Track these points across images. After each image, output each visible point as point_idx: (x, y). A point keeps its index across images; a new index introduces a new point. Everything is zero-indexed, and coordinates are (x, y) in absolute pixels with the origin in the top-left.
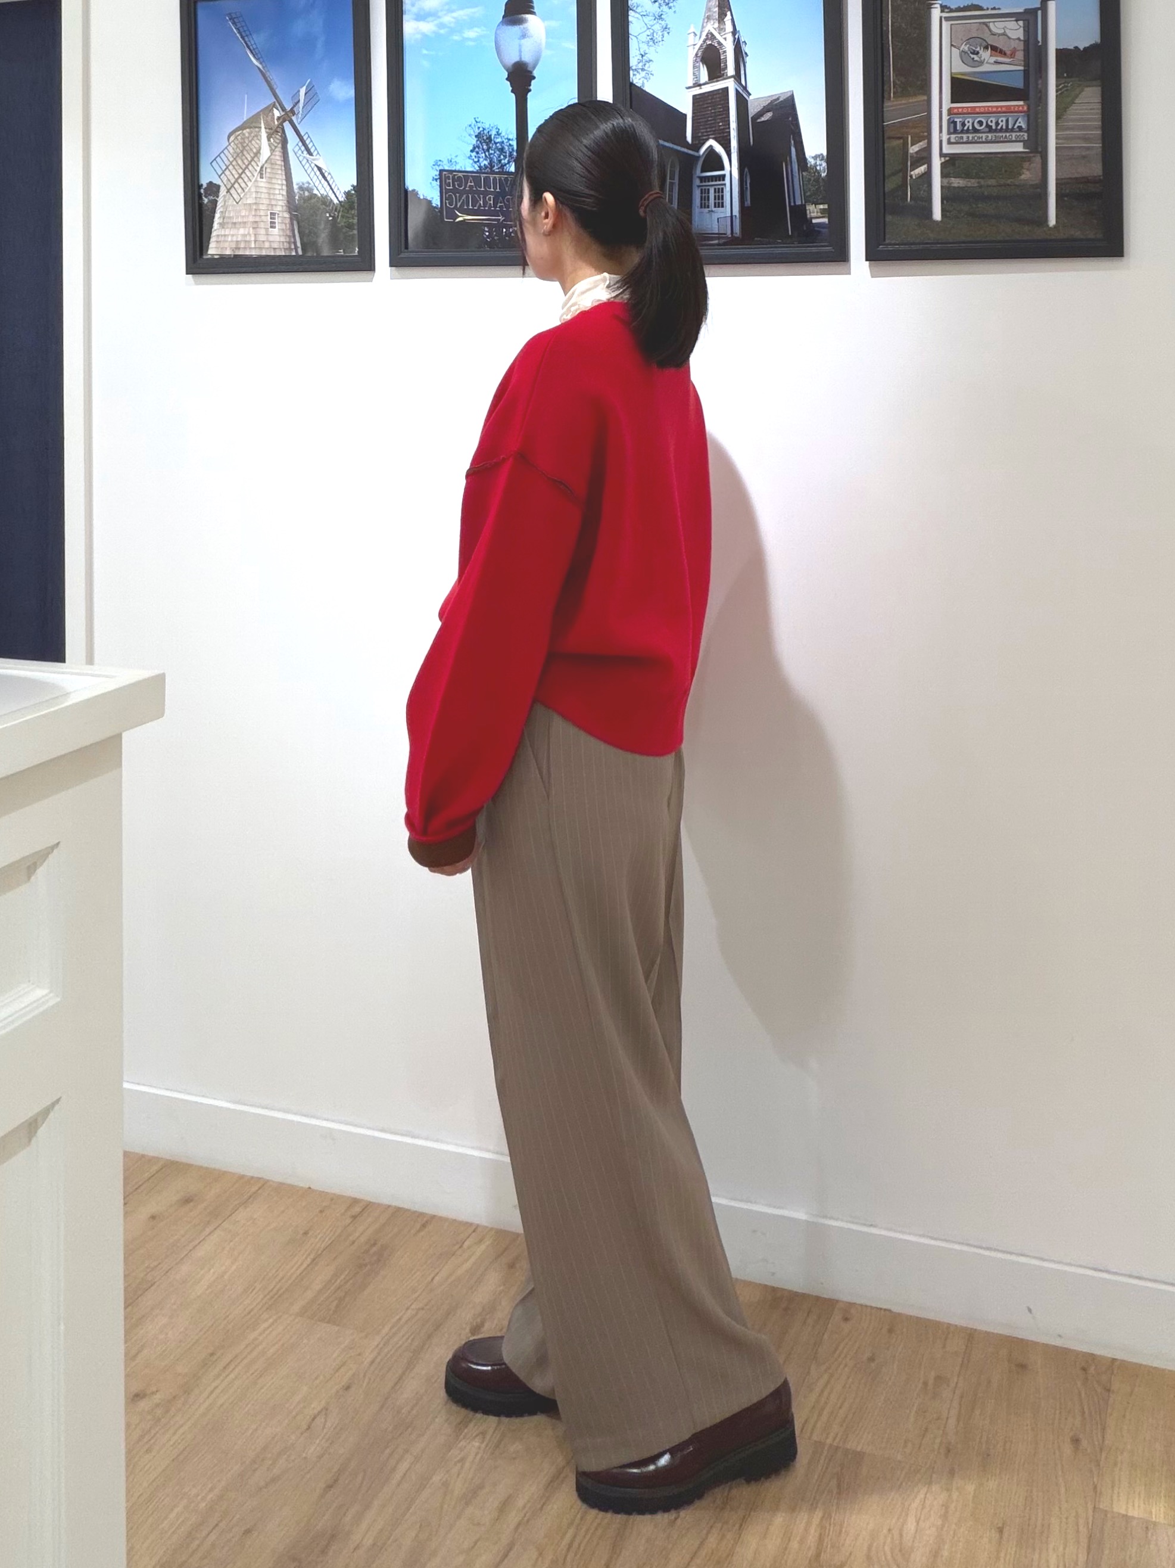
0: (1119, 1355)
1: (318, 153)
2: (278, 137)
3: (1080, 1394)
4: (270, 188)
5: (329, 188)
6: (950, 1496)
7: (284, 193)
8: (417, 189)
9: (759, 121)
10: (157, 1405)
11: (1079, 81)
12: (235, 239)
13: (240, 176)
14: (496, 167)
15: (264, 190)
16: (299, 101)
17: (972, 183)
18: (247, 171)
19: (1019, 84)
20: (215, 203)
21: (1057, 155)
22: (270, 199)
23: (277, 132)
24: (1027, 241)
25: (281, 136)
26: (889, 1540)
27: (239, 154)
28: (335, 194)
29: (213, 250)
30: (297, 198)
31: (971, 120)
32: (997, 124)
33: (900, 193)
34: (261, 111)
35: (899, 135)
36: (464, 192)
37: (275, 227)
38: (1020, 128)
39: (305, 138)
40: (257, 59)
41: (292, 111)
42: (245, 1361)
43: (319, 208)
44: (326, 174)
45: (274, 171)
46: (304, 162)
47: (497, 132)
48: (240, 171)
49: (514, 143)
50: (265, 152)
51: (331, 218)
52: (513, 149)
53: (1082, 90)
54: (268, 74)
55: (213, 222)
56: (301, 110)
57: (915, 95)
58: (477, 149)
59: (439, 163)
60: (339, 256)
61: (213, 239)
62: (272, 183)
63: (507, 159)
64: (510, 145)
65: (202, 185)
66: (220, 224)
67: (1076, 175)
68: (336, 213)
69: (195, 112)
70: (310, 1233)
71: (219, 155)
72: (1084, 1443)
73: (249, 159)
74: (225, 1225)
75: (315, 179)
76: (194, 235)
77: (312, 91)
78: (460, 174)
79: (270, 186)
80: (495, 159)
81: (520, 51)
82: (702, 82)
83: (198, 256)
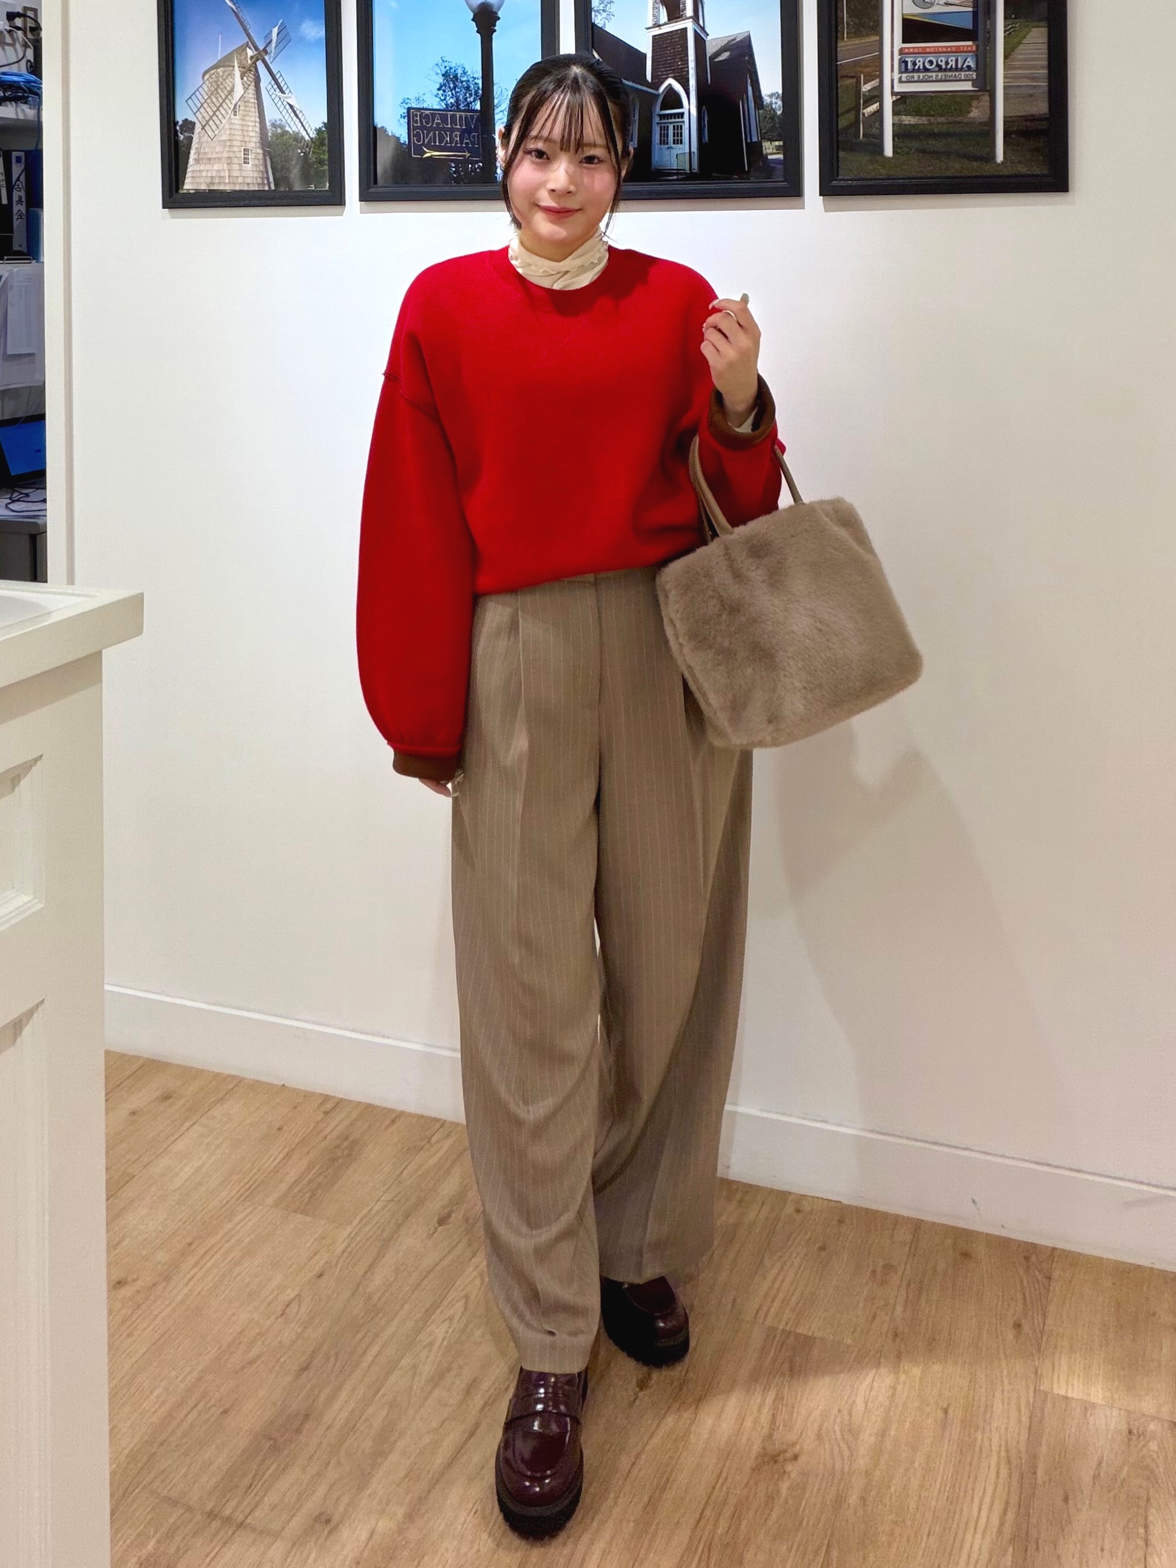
0: (1060, 1245)
1: (290, 92)
2: (250, 75)
3: (1022, 1281)
4: (243, 125)
5: (300, 125)
6: (897, 1379)
7: (258, 129)
8: (386, 126)
9: (716, 60)
10: (138, 1292)
11: (1027, 21)
12: (209, 175)
13: (214, 114)
14: (462, 105)
15: (238, 127)
16: (271, 41)
17: (924, 120)
18: (221, 109)
19: (968, 25)
20: (191, 139)
21: (1004, 94)
22: (244, 136)
23: (250, 71)
24: (976, 177)
25: (254, 75)
26: (838, 1420)
27: (214, 92)
28: (306, 131)
29: (189, 185)
30: (270, 134)
31: (921, 60)
32: (947, 63)
33: (853, 130)
34: (233, 51)
35: (853, 74)
36: (432, 129)
37: (248, 163)
38: (969, 67)
39: (277, 76)
41: (265, 51)
42: (222, 1250)
43: (291, 145)
44: (298, 112)
45: (247, 109)
46: (276, 101)
47: (463, 71)
48: (215, 109)
49: (480, 82)
50: (239, 90)
51: (302, 155)
52: (478, 88)
53: (1030, 31)
54: (241, 15)
55: (188, 158)
56: (273, 50)
57: (868, 35)
58: (443, 88)
59: (406, 101)
60: (310, 191)
61: (188, 175)
62: (245, 121)
63: (472, 97)
64: (476, 84)
65: (178, 122)
66: (195, 160)
67: (1023, 114)
68: (307, 150)
69: (170, 52)
70: (285, 1128)
71: (194, 94)
72: (1026, 1328)
73: (224, 97)
74: (204, 1120)
75: (287, 116)
76: (170, 171)
77: (284, 33)
78: (427, 112)
79: (244, 123)
80: (461, 97)
82: (661, 22)
83: (174, 191)
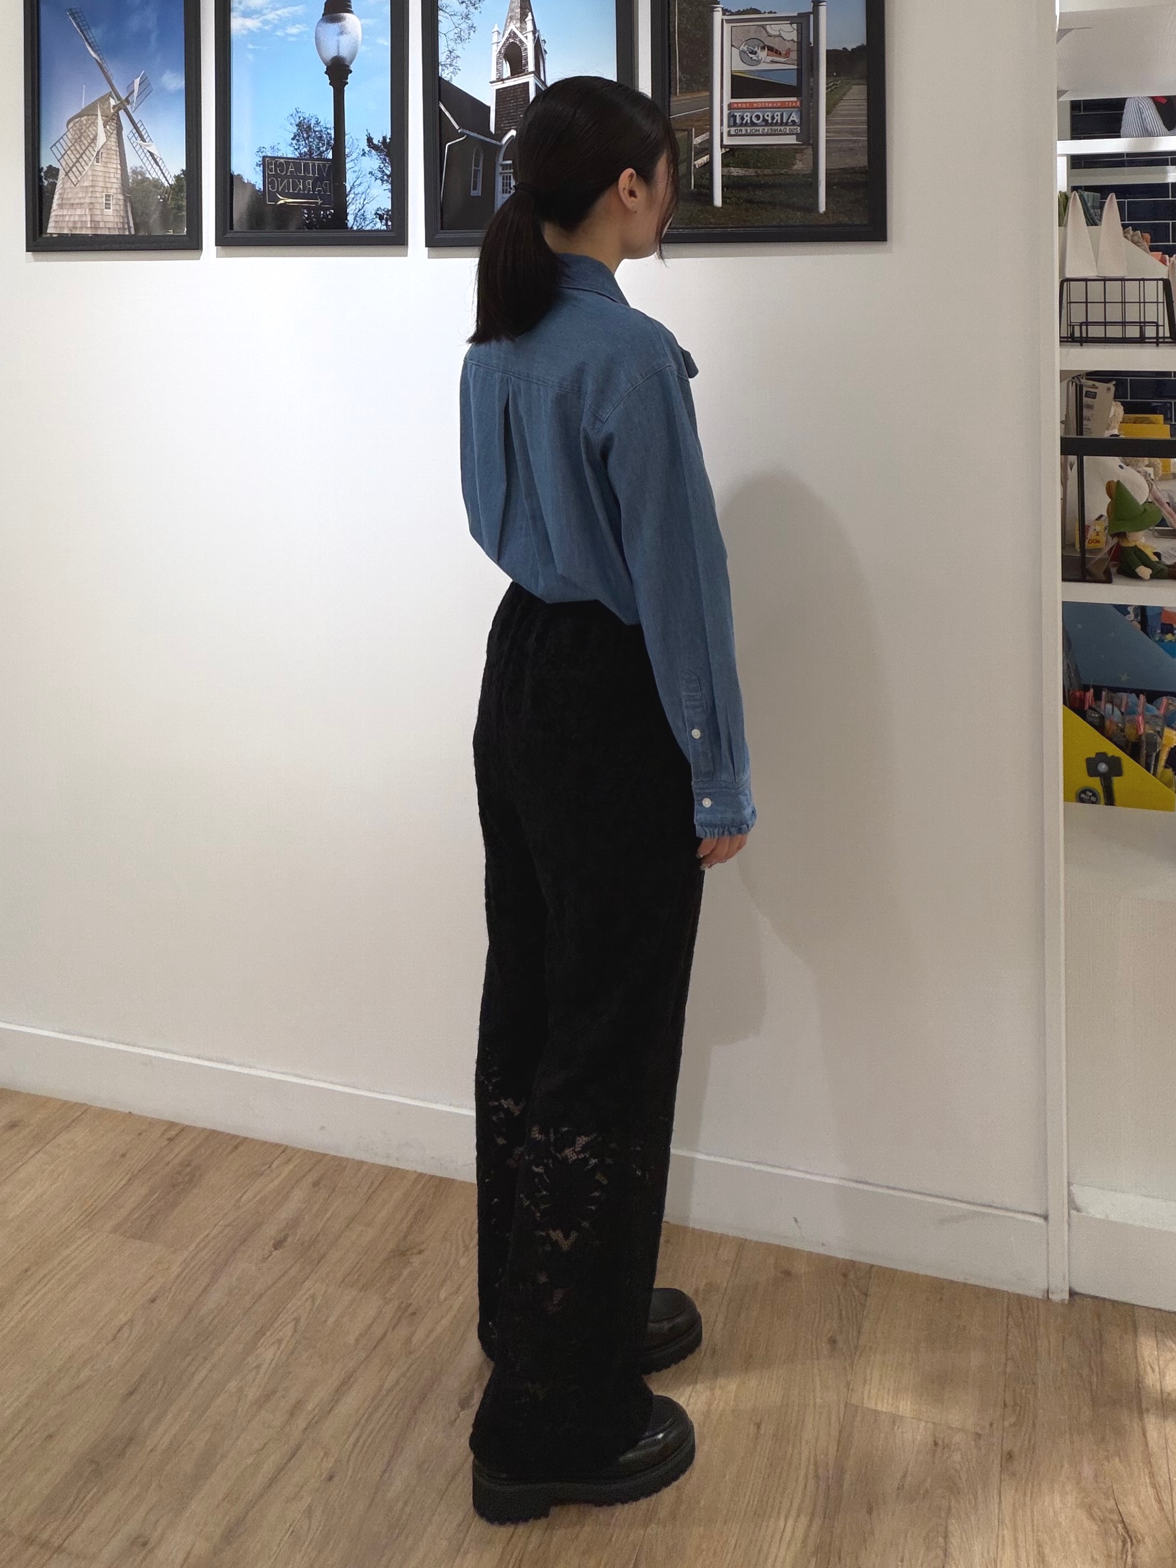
0: (877, 1262)
1: (151, 139)
2: (113, 124)
3: (838, 1299)
4: (105, 172)
5: (160, 172)
7: (119, 176)
11: (847, 79)
12: (72, 219)
13: (78, 161)
14: (315, 154)
15: (101, 173)
16: (133, 91)
17: (751, 172)
18: (84, 156)
20: (54, 185)
21: (827, 148)
22: (106, 182)
23: (113, 120)
24: (799, 226)
25: (117, 124)
27: (78, 140)
28: (166, 178)
29: (51, 229)
30: (130, 180)
31: (749, 114)
32: (773, 118)
34: (98, 100)
35: (685, 128)
36: (286, 177)
37: (110, 208)
38: (793, 122)
39: (139, 125)
40: (95, 52)
41: (127, 100)
42: (58, 1276)
43: (151, 191)
44: (158, 160)
45: (109, 156)
46: (137, 149)
47: (317, 121)
48: (78, 156)
49: (332, 132)
50: (102, 139)
51: (161, 200)
52: (331, 138)
53: (850, 88)
54: (104, 66)
55: (52, 203)
56: (135, 99)
57: (699, 91)
58: (297, 138)
59: (264, 150)
60: (168, 236)
61: (52, 219)
62: (107, 167)
63: (325, 147)
64: (328, 134)
65: (42, 168)
66: (58, 205)
67: (844, 167)
68: (167, 195)
69: (36, 101)
70: (128, 1155)
71: (58, 141)
72: (841, 1344)
73: (87, 144)
74: (47, 1148)
75: (147, 163)
76: (34, 214)
77: (145, 83)
78: (282, 160)
79: (105, 170)
80: (314, 147)
81: (338, 47)
82: (505, 77)
83: (38, 235)
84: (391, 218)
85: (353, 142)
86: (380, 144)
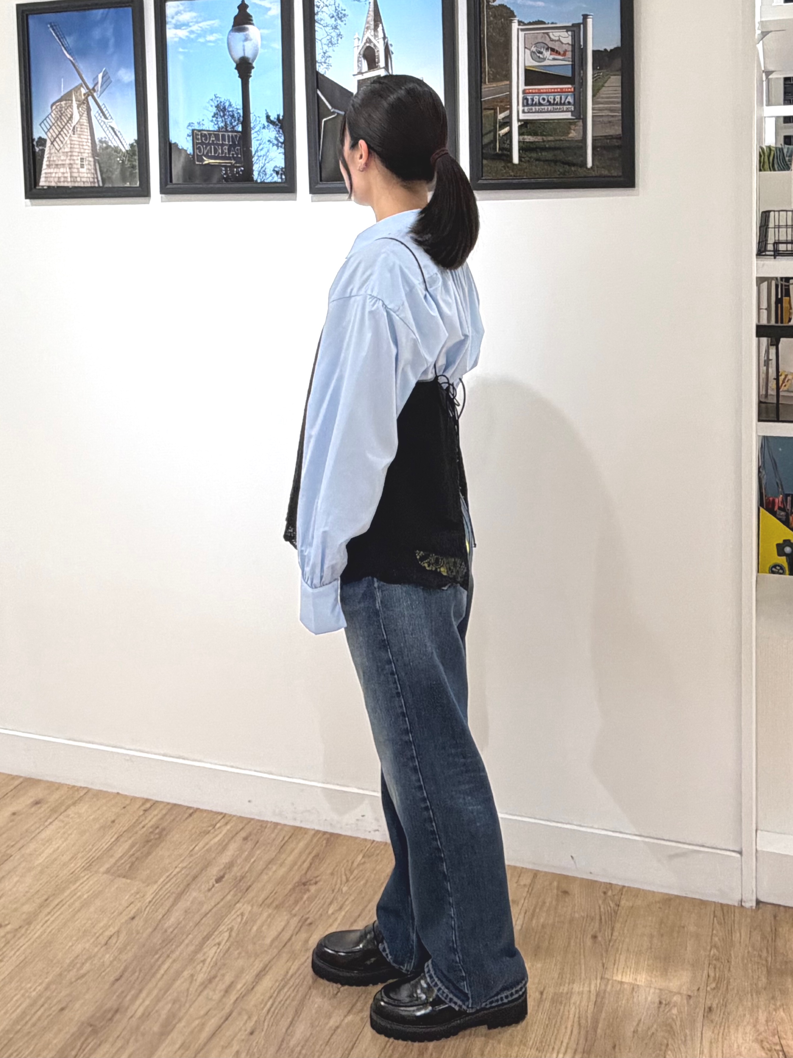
0: (627, 884)
1: (111, 118)
2: (84, 107)
3: (599, 908)
4: (79, 142)
5: (118, 141)
7: (90, 144)
8: (177, 142)
11: (608, 71)
12: (57, 175)
13: (60, 133)
14: (229, 128)
15: (76, 142)
16: (97, 83)
17: (539, 139)
18: (64, 130)
19: (569, 74)
20: (43, 151)
22: (80, 148)
23: (84, 104)
24: (575, 178)
25: (87, 107)
27: (59, 118)
28: (123, 145)
29: (43, 182)
30: (98, 148)
31: (537, 97)
32: (554, 100)
33: (493, 145)
35: (492, 107)
36: (209, 144)
37: (84, 168)
38: (569, 103)
39: (102, 107)
40: (70, 54)
41: (94, 89)
42: (68, 903)
43: (113, 155)
44: (117, 132)
45: (82, 130)
46: (102, 124)
47: (230, 104)
48: (60, 130)
49: (241, 112)
50: (76, 117)
51: (120, 162)
52: (240, 116)
53: (609, 78)
54: (76, 64)
55: (42, 164)
56: (99, 88)
57: (502, 81)
58: (216, 116)
59: (193, 125)
60: (126, 187)
61: (42, 175)
62: (81, 138)
63: (236, 122)
64: (238, 113)
65: (34, 139)
66: (47, 165)
67: (605, 134)
68: (124, 158)
69: (28, 90)
70: (116, 821)
71: (45, 119)
72: (600, 938)
73: (66, 121)
74: (61, 817)
75: (110, 135)
76: (30, 172)
77: (107, 76)
78: (206, 132)
79: (80, 140)
80: (228, 123)
81: (244, 50)
82: (363, 71)
83: (33, 186)
84: (284, 173)
85: (256, 119)
86: (275, 120)
